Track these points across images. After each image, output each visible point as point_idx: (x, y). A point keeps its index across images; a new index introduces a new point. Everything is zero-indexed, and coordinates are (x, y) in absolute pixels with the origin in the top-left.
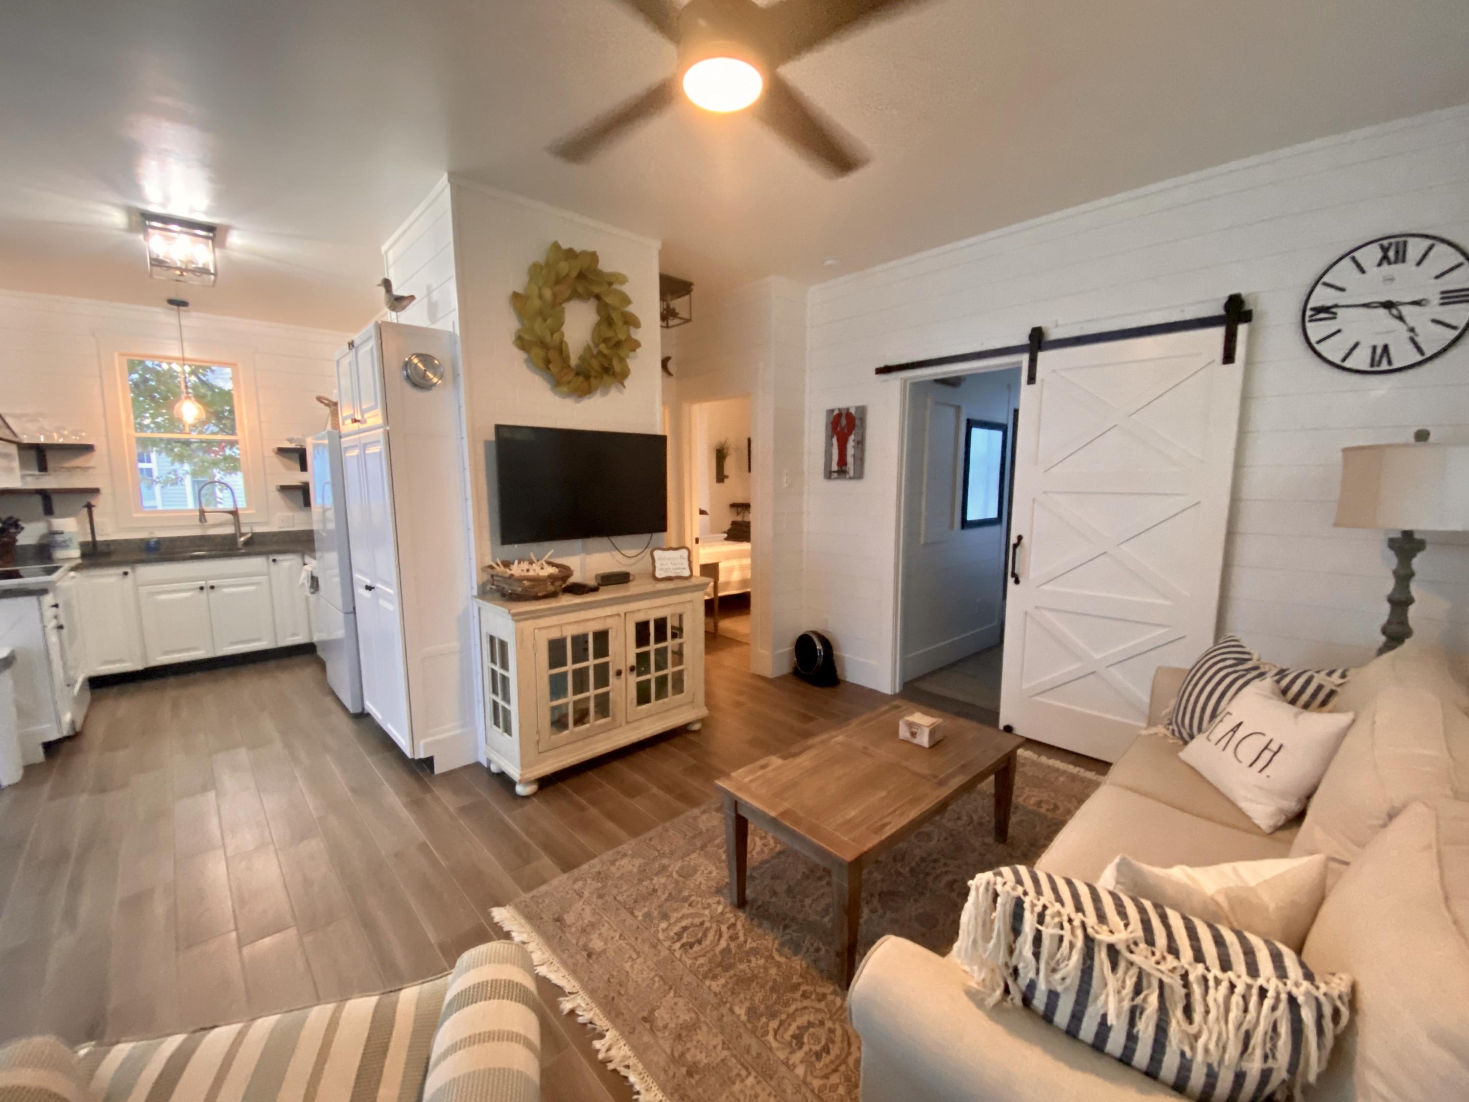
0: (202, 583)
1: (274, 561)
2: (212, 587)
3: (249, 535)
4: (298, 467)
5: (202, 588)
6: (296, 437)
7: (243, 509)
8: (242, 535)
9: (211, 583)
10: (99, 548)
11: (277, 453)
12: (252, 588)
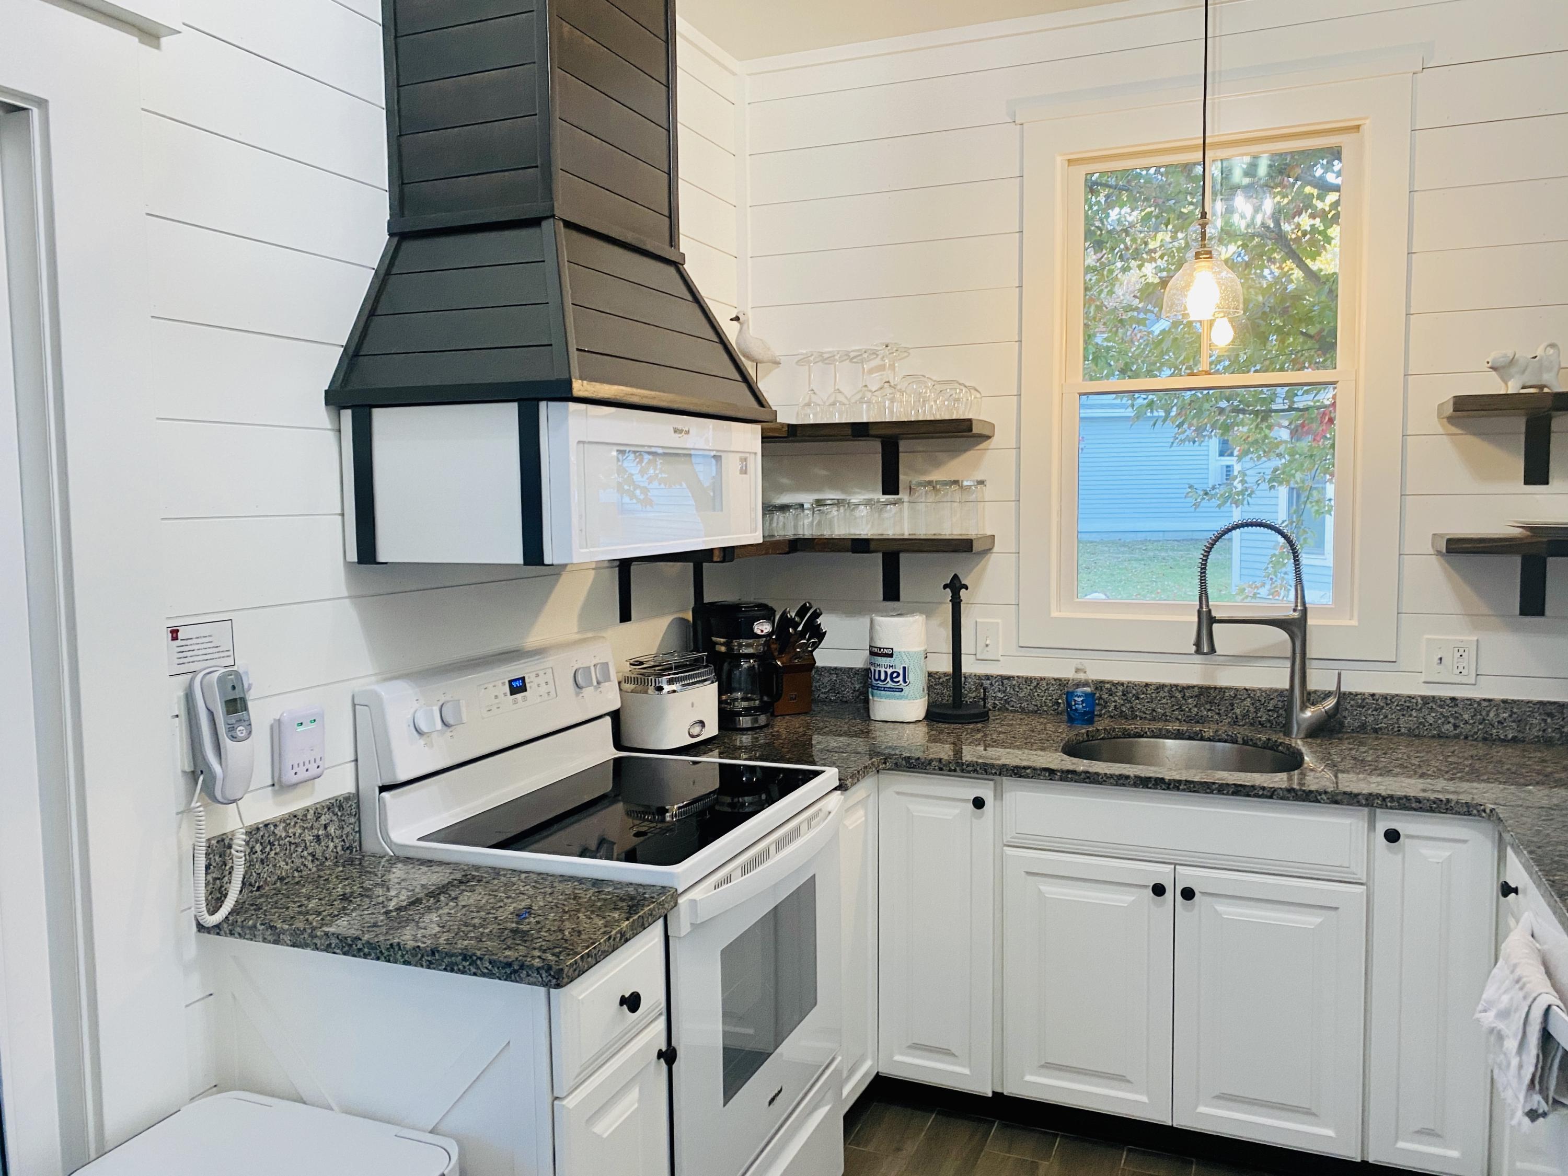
0: (1163, 874)
1: (1392, 836)
2: (1188, 894)
3: (1330, 703)
4: (1518, 465)
5: (1159, 890)
6: (1523, 354)
7: (1324, 611)
8: (1310, 698)
9: (1189, 876)
10: (970, 696)
11: (1450, 419)
12: (1311, 920)
